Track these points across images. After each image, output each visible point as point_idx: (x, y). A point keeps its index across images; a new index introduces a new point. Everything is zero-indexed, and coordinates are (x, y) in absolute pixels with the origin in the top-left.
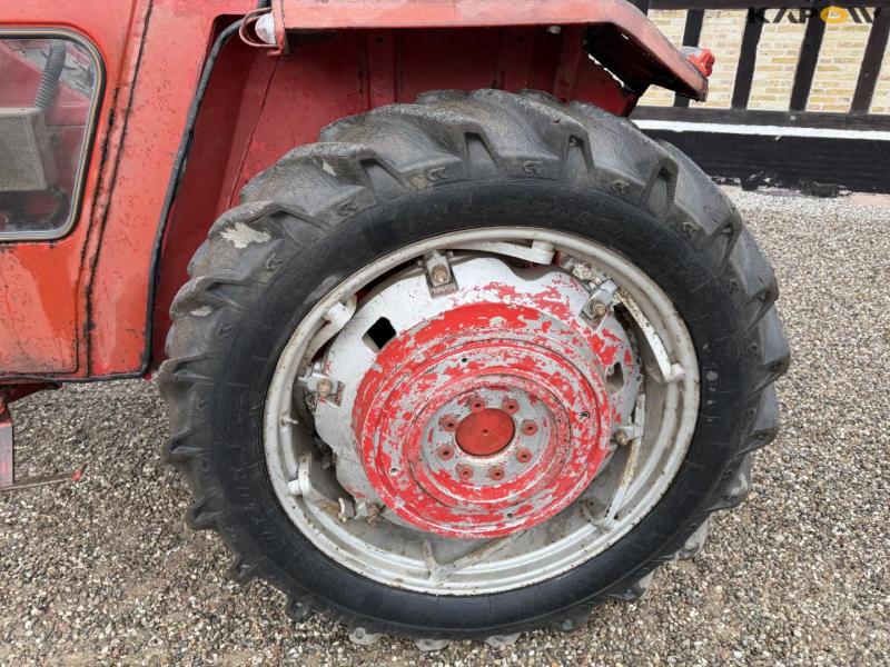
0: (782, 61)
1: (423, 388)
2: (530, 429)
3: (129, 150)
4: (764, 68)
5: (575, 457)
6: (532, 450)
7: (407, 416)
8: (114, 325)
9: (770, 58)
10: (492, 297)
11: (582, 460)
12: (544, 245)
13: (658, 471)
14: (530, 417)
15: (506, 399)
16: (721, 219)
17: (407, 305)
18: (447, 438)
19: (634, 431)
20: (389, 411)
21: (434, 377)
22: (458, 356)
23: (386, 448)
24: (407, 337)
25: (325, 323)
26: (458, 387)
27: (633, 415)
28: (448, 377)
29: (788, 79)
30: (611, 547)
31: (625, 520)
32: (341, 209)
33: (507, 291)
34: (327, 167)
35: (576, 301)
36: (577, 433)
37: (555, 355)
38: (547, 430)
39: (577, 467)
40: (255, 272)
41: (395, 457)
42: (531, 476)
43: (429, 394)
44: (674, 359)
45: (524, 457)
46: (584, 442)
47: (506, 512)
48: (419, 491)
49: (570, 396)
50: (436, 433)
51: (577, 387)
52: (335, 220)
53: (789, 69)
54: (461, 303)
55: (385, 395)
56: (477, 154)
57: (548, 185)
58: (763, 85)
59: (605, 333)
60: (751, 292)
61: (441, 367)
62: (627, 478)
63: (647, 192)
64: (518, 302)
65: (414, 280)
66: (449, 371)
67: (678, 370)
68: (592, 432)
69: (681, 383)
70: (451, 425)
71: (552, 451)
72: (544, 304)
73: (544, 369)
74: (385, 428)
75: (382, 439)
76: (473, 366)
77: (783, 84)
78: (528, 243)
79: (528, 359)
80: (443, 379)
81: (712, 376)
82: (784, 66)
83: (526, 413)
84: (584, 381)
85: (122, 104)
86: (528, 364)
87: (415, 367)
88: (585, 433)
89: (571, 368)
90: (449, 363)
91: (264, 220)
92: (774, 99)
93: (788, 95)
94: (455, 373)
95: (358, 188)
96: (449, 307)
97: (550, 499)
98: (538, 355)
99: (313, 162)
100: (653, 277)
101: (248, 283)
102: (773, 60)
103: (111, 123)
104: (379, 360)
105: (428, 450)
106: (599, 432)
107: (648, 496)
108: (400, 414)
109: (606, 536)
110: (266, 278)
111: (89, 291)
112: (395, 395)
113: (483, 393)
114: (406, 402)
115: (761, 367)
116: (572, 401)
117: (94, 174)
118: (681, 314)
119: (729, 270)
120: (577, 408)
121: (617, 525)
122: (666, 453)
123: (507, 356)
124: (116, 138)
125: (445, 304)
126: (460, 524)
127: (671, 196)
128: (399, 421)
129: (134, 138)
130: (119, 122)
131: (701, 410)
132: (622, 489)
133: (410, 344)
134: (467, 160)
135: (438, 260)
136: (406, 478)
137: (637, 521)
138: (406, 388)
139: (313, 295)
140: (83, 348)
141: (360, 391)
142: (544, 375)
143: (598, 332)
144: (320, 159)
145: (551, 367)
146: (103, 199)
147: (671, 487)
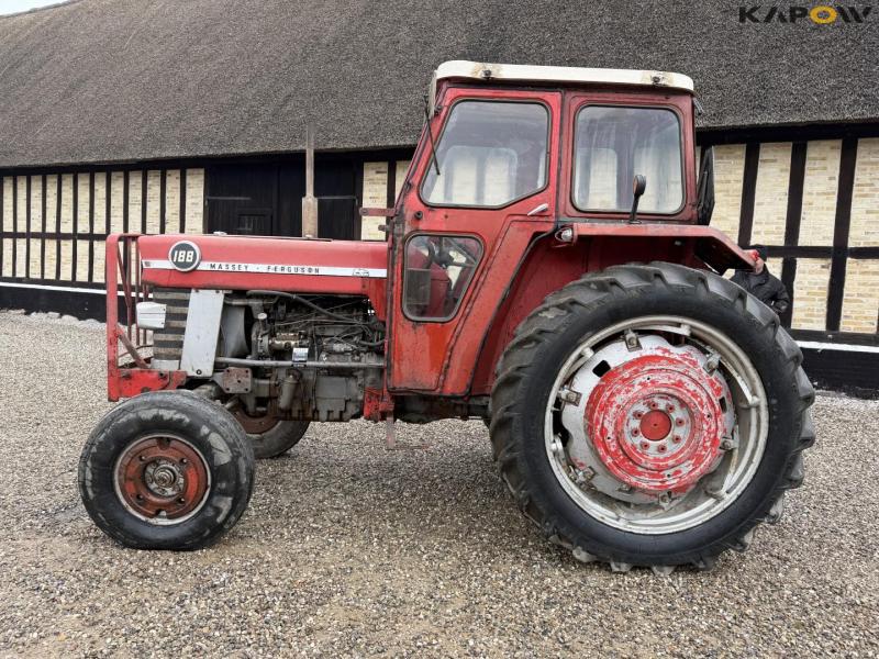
0: (815, 294)
1: (628, 392)
2: (680, 422)
3: (486, 284)
4: (801, 299)
5: (705, 442)
6: (681, 436)
7: (618, 407)
8: (458, 367)
9: (805, 292)
10: (659, 353)
11: (708, 444)
12: (686, 327)
13: (750, 461)
14: (680, 417)
15: (668, 405)
16: (770, 319)
17: (616, 355)
18: (635, 424)
19: (734, 443)
20: (610, 402)
21: (633, 386)
22: (646, 376)
23: (606, 424)
24: (617, 368)
25: (581, 356)
26: (646, 392)
27: (732, 434)
28: (640, 387)
29: (820, 306)
30: (725, 510)
31: (732, 493)
32: (599, 302)
33: (666, 351)
34: (593, 286)
35: (701, 361)
36: (705, 427)
37: (694, 380)
38: (689, 425)
39: (705, 448)
40: (559, 328)
41: (610, 429)
42: (681, 452)
43: (630, 395)
44: (754, 393)
45: (677, 439)
46: (709, 433)
47: (667, 472)
48: (621, 452)
49: (701, 403)
50: (631, 421)
51: (705, 400)
52: (596, 306)
53: (821, 300)
54: (644, 354)
55: (608, 394)
56: (659, 284)
57: (688, 297)
58: (802, 311)
59: (716, 379)
60: (788, 357)
61: (637, 381)
62: (732, 469)
63: (733, 303)
64: (671, 356)
65: (619, 344)
66: (641, 384)
67: (756, 399)
68: (713, 427)
69: (758, 407)
70: (639, 415)
71: (692, 435)
72: (686, 359)
73: (689, 388)
74: (606, 412)
75: (604, 418)
76: (653, 382)
77: (818, 311)
78: (679, 325)
79: (680, 381)
80: (637, 388)
81: (774, 401)
82: (817, 298)
83: (677, 414)
84: (708, 396)
85: (488, 265)
86: (680, 384)
87: (624, 380)
88: (710, 428)
89: (702, 388)
90: (641, 379)
91: (567, 305)
92: (812, 322)
93: (824, 319)
94: (643, 385)
95: (605, 294)
96: (638, 356)
97: (691, 468)
98: (685, 379)
99: (587, 285)
100: (739, 345)
101: (554, 332)
102: (808, 293)
103: (482, 272)
104: (602, 380)
105: (626, 430)
106: (717, 429)
107: (745, 478)
108: (614, 405)
109: (722, 503)
110: (563, 330)
111: (452, 348)
112: (612, 395)
113: (656, 400)
114: (619, 399)
115: (799, 398)
116: (703, 407)
117: (469, 293)
118: (755, 366)
119: (776, 344)
120: (705, 412)
121: (727, 497)
122: (753, 452)
123: (670, 378)
124: (482, 279)
125: (636, 355)
126: (642, 477)
127: (744, 306)
128: (614, 409)
129: (489, 279)
130: (485, 272)
131: (770, 422)
132: (729, 475)
133: (621, 370)
134: (654, 286)
135: (631, 335)
136: (614, 443)
137: (739, 493)
138: (619, 392)
139: (581, 340)
140: (442, 378)
141: (591, 397)
142: (688, 391)
143: (713, 378)
144: (589, 283)
145: (692, 387)
146: (469, 305)
147: (757, 470)
